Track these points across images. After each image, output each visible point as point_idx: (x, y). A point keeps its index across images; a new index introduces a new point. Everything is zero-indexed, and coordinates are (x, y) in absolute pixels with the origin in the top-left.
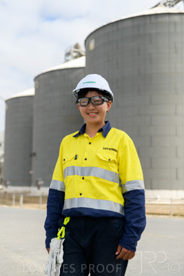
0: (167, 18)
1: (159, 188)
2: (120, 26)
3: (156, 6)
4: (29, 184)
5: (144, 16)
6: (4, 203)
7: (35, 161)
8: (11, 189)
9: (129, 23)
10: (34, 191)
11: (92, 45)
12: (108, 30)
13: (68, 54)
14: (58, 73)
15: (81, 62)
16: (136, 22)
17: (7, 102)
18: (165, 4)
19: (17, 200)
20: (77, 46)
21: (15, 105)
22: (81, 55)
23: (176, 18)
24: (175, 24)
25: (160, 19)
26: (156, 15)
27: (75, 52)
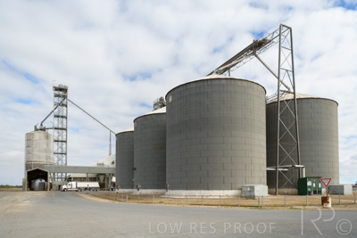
0: (218, 82)
1: (212, 189)
2: (188, 87)
3: (211, 74)
4: (132, 187)
5: (203, 80)
6: (116, 200)
7: (136, 173)
8: (121, 191)
9: (194, 85)
10: (135, 191)
11: (170, 100)
12: (181, 89)
13: (155, 105)
15: (163, 110)
16: (198, 84)
17: (116, 135)
18: (217, 73)
19: (125, 198)
20: (161, 99)
21: (122, 138)
23: (224, 82)
24: (223, 85)
25: (214, 82)
26: (211, 79)
27: (161, 103)
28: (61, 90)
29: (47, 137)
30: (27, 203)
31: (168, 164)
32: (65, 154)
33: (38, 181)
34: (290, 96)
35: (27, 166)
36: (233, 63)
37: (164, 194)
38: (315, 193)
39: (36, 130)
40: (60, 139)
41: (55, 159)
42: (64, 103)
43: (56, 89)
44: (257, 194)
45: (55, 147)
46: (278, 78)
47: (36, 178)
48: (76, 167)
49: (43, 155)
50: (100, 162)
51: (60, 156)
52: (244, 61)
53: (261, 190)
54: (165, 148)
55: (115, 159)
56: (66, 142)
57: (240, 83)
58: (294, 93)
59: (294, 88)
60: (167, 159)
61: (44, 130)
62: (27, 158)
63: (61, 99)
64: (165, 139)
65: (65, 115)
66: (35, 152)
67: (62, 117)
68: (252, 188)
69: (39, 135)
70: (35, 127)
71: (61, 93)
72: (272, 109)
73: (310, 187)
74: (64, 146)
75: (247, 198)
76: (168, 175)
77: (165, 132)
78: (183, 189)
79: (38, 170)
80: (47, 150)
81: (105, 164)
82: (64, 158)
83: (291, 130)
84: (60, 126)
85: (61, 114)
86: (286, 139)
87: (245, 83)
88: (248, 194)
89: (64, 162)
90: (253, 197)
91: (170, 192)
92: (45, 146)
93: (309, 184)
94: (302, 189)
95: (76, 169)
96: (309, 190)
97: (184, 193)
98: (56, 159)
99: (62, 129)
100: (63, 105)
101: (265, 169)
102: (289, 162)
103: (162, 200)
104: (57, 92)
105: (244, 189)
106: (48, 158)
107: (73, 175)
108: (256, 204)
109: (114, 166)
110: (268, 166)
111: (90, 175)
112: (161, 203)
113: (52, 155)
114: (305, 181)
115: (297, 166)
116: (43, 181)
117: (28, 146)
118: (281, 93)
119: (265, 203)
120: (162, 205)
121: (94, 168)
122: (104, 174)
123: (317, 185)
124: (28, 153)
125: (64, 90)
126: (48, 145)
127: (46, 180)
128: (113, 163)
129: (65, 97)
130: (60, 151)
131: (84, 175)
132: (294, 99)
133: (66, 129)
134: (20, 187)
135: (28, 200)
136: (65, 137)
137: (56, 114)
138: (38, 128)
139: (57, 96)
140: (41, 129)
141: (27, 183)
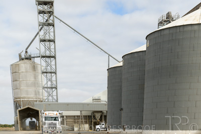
7: (123, 113)
8: (111, 131)
17: (108, 70)
21: (114, 74)
28: (45, 3)
29: (34, 68)
32: (56, 88)
39: (22, 59)
40: (49, 69)
41: (44, 95)
42: (51, 21)
43: (40, 3)
45: (43, 80)
48: (68, 104)
49: (31, 90)
50: (96, 96)
56: (55, 73)
61: (29, 58)
62: (14, 93)
63: (46, 16)
65: (52, 38)
66: (23, 87)
67: (50, 41)
69: (25, 66)
70: (20, 56)
71: (46, 8)
74: (54, 79)
79: (28, 109)
80: (35, 84)
81: (102, 99)
82: (54, 93)
84: (48, 53)
85: (47, 38)
89: (55, 97)
92: (32, 79)
95: (68, 106)
98: (46, 94)
99: (50, 57)
100: (49, 25)
104: (41, 8)
106: (37, 93)
107: (65, 113)
111: (84, 113)
113: (41, 90)
116: (34, 120)
121: (88, 104)
122: (101, 112)
126: (35, 77)
127: (38, 120)
129: (51, 13)
130: (49, 84)
131: (78, 113)
133: (54, 57)
136: (54, 67)
137: (42, 38)
138: (23, 56)
139: (40, 12)
140: (27, 59)
141: (19, 122)
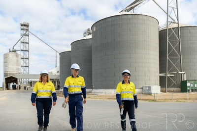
0: (126, 16)
2: (106, 20)
3: (122, 11)
5: (116, 16)
9: (110, 19)
11: (94, 29)
12: (101, 22)
13: (85, 33)
14: (81, 42)
15: (90, 37)
16: (113, 19)
17: (60, 54)
18: (125, 11)
20: (89, 30)
21: (63, 55)
22: (90, 34)
23: (130, 16)
24: (130, 19)
25: (123, 17)
26: (122, 15)
27: (88, 32)
28: (25, 25)
29: (17, 56)
30: (4, 98)
31: (93, 72)
32: (28, 67)
33: (12, 84)
34: (175, 26)
35: (5, 74)
36: (136, 4)
37: (91, 92)
38: (192, 90)
40: (25, 57)
42: (27, 34)
43: (22, 25)
44: (153, 91)
45: (22, 62)
46: (167, 14)
47: (11, 82)
48: (35, 75)
49: (15, 67)
50: (50, 71)
51: (24, 68)
52: (144, 2)
53: (156, 89)
54: (91, 62)
55: (59, 70)
56: (28, 59)
57: (141, 17)
58: (178, 23)
59: (178, 20)
60: (93, 69)
61: (14, 51)
62: (5, 69)
63: (25, 32)
64: (91, 56)
65: (27, 41)
66: (10, 66)
67: (26, 43)
68: (150, 88)
69: (12, 55)
70: (10, 50)
71: (25, 27)
72: (162, 35)
73: (189, 87)
74: (27, 62)
75: (146, 94)
76: (93, 80)
77: (91, 51)
78: (104, 89)
79: (11, 77)
81: (53, 73)
82: (27, 69)
83: (176, 48)
84: (25, 49)
85: (25, 41)
86: (172, 54)
87: (145, 17)
88: (147, 92)
89: (28, 72)
90: (150, 94)
91: (95, 91)
93: (188, 84)
94: (183, 88)
96: (188, 88)
97: (104, 91)
98: (23, 70)
99: (26, 51)
101: (158, 75)
102: (174, 70)
103: (90, 96)
104: (23, 27)
105: (144, 88)
106: (18, 69)
107: (33, 80)
108: (153, 98)
109: (59, 74)
110: (160, 73)
112: (89, 98)
113: (20, 67)
114: (185, 82)
115: (180, 73)
116: (15, 84)
117: (5, 62)
118: (169, 23)
119: (158, 98)
120: (90, 99)
123: (194, 86)
124: (5, 66)
125: (27, 26)
126: (17, 61)
127: (17, 83)
128: (58, 72)
129: (27, 30)
130: (25, 65)
132: (178, 27)
133: (28, 51)
134: (2, 88)
135: (5, 96)
136: (28, 56)
137: (22, 41)
138: (11, 50)
139: (22, 29)
140: (13, 51)
141: (5, 85)
